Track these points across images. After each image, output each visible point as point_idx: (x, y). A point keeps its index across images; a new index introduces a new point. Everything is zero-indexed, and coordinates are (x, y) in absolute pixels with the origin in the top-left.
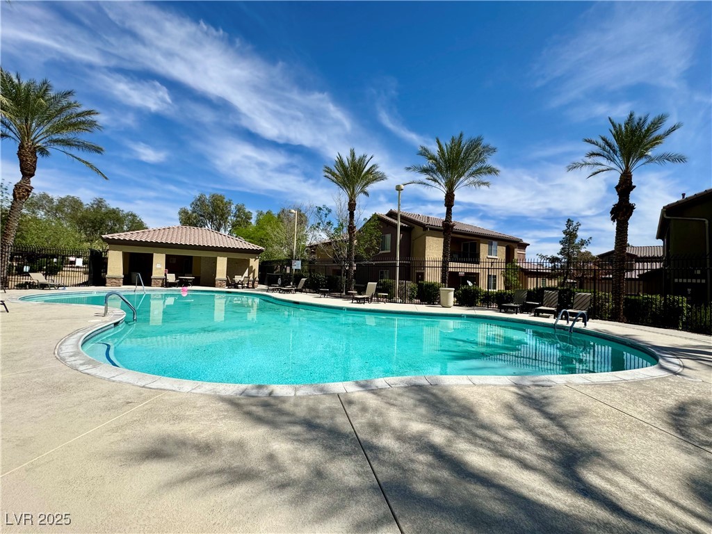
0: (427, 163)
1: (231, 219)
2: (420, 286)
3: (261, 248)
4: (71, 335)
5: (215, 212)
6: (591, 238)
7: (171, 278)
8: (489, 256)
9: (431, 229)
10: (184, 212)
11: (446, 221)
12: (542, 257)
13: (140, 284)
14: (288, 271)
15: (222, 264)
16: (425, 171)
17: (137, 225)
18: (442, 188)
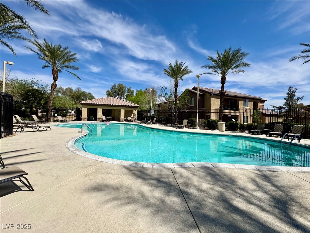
0: (212, 64)
1: (126, 93)
2: (208, 122)
3: (138, 105)
4: (71, 139)
5: (119, 91)
6: (303, 96)
7: (104, 118)
8: (244, 107)
9: (213, 95)
10: (108, 92)
11: (221, 90)
12: (274, 107)
13: (93, 121)
14: (149, 115)
15: (123, 112)
16: (211, 67)
17: (92, 98)
18: (219, 75)
